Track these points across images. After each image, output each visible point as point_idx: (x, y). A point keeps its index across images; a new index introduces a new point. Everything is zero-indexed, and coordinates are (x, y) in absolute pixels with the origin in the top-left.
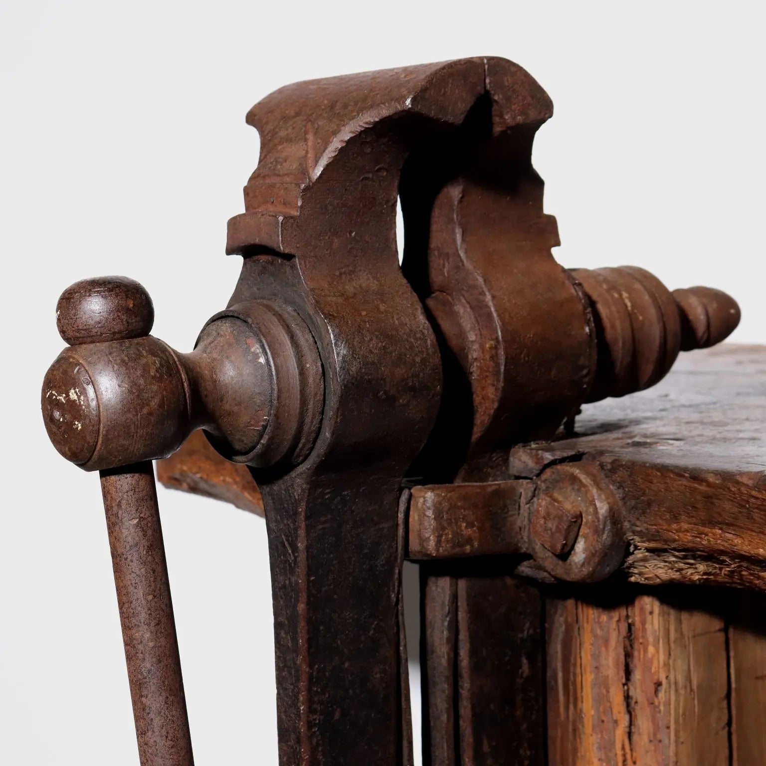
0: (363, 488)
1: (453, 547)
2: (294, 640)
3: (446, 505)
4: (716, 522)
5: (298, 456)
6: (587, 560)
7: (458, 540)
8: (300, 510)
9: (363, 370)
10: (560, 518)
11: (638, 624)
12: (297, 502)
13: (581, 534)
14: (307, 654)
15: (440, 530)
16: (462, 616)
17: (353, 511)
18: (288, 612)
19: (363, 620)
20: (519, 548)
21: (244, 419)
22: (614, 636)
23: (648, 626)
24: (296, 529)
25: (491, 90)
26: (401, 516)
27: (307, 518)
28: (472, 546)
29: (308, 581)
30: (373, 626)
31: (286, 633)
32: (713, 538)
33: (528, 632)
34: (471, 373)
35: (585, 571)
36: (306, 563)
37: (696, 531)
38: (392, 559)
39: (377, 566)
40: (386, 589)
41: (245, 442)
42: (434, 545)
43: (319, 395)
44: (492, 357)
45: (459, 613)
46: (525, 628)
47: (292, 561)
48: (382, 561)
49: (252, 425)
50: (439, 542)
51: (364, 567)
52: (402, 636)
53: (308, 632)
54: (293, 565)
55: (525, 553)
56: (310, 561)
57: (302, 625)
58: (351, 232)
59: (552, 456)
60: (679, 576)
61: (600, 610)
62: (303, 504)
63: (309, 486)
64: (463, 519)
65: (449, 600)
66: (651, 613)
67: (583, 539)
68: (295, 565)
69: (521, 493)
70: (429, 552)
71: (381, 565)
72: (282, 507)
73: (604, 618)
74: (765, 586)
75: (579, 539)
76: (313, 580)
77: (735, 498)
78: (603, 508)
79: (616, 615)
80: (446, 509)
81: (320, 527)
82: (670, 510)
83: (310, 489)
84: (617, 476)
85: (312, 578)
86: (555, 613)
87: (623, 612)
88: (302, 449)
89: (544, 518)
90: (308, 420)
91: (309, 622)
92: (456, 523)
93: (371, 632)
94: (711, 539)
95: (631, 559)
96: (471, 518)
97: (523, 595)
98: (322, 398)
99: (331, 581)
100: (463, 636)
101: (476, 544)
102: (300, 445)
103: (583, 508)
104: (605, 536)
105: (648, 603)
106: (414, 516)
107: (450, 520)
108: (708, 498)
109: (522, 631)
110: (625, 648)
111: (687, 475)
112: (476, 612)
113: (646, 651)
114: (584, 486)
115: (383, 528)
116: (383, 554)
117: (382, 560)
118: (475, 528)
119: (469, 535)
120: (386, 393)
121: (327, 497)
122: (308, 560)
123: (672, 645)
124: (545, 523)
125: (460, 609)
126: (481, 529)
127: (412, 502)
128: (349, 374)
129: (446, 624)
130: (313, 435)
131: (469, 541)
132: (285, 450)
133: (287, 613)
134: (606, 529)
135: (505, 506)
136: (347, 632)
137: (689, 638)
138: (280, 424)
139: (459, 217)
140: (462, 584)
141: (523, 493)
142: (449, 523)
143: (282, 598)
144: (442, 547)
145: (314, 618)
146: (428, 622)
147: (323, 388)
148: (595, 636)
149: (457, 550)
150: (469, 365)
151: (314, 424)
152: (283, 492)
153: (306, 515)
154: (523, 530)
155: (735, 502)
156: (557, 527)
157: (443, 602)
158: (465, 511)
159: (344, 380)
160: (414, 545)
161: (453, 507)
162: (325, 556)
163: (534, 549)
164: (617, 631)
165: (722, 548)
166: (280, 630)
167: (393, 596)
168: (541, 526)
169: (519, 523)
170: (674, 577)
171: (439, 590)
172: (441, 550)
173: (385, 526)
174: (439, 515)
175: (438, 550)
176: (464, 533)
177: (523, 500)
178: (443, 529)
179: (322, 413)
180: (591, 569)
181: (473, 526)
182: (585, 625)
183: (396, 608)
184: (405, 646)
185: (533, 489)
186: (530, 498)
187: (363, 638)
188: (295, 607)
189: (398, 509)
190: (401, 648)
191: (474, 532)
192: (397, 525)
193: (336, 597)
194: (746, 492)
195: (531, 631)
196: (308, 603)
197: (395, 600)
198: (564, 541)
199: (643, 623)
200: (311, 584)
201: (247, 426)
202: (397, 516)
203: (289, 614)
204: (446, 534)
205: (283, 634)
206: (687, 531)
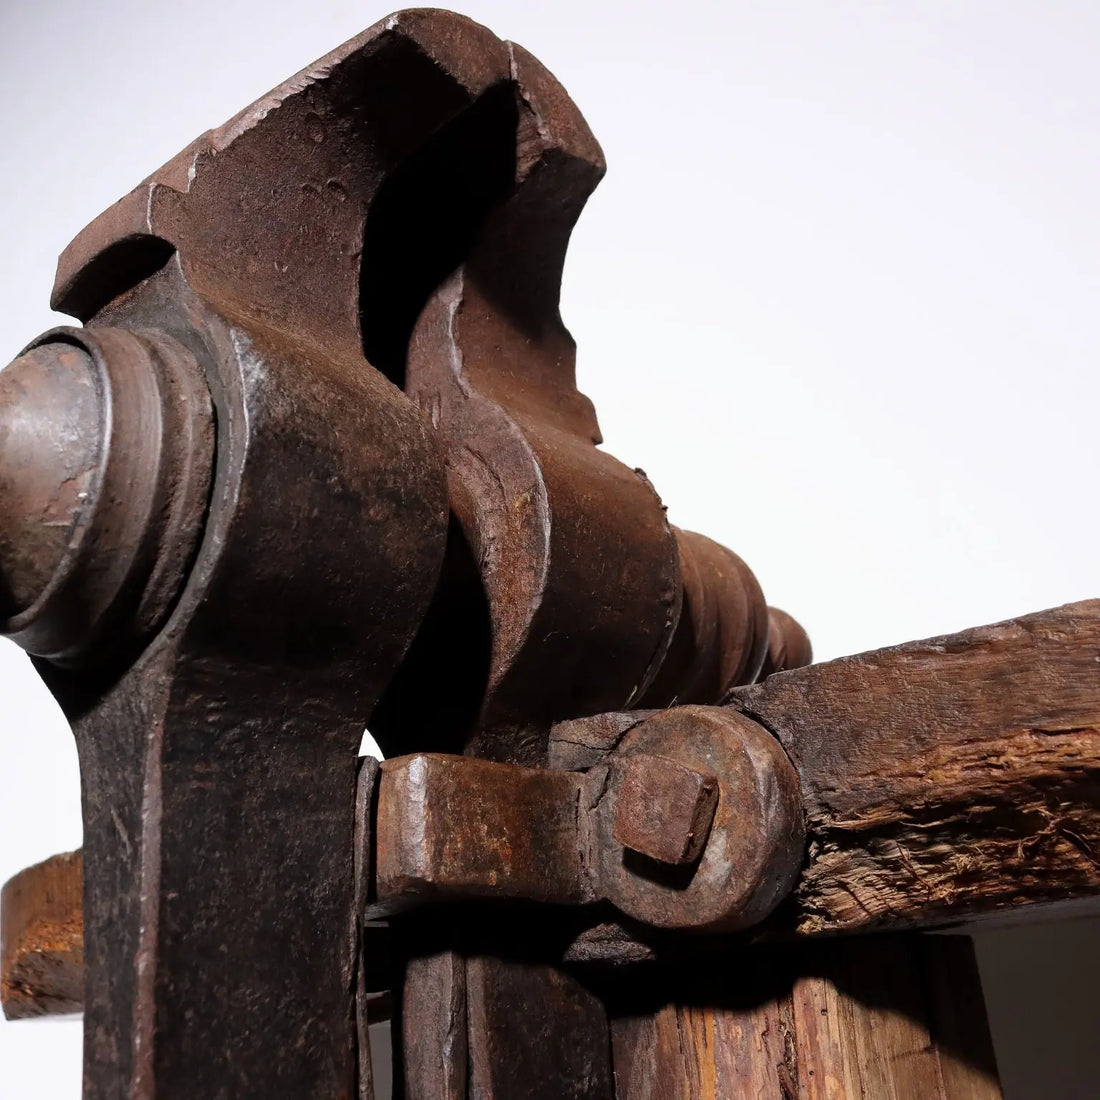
0: (289, 723)
1: (466, 870)
2: (125, 1042)
3: (450, 784)
4: (1022, 720)
5: (152, 605)
6: (736, 872)
7: (475, 856)
8: (151, 736)
9: (299, 421)
10: (679, 787)
11: (802, 1036)
12: (145, 722)
13: (716, 823)
14: (150, 1072)
15: (439, 834)
16: (476, 1034)
17: (266, 770)
18: (114, 980)
19: (284, 1011)
20: (579, 894)
21: (38, 503)
22: (759, 1061)
23: (821, 1038)
24: (140, 783)
25: (519, 80)
26: (362, 805)
27: (166, 757)
28: (500, 871)
29: (163, 900)
30: (305, 1027)
31: (107, 1032)
32: (1016, 756)
33: (590, 1081)
34: (486, 564)
35: (734, 895)
36: (159, 858)
37: (973, 754)
38: (344, 889)
39: (312, 900)
40: (332, 952)
41: (37, 567)
42: (429, 860)
43: (202, 456)
44: (527, 523)
45: (472, 1029)
46: (585, 1072)
47: (128, 858)
48: (325, 890)
49: (54, 517)
50: (437, 856)
51: (287, 894)
52: (363, 1060)
53: (157, 1021)
54: (129, 866)
55: (592, 905)
56: (168, 856)
57: (144, 1002)
58: (281, 265)
59: (633, 717)
60: (904, 901)
61: (729, 1016)
62: (158, 722)
63: (172, 679)
64: (483, 817)
65: (453, 998)
66: (824, 1011)
67: (724, 833)
68: (133, 863)
69: (579, 791)
70: (419, 875)
71: (321, 899)
72: (115, 745)
73: (738, 1030)
74: (1099, 875)
75: (714, 835)
76: (173, 899)
77: (1064, 654)
78: (761, 762)
79: (758, 1022)
80: (451, 791)
81: (195, 785)
82: (905, 731)
83: (174, 686)
84: (777, 702)
85: (172, 895)
86: (634, 1045)
87: (773, 1013)
88: (160, 583)
89: (644, 797)
90: (178, 507)
91: (160, 994)
92: (471, 821)
93: (301, 1042)
94: (1014, 759)
95: (810, 874)
96: (497, 818)
97: (577, 1008)
98: (208, 464)
99: (215, 911)
100: (480, 1076)
101: (507, 870)
102: (156, 574)
103: (719, 770)
104: (772, 814)
105: (817, 994)
106: (386, 806)
107: (459, 813)
108: (997, 676)
109: (581, 1079)
110: (783, 1085)
111: (938, 649)
112: (501, 1029)
113: (821, 1088)
114: (717, 728)
115: (328, 823)
116: (327, 877)
117: (322, 889)
118: (504, 839)
119: (495, 850)
120: (341, 481)
121: (211, 719)
122: (163, 853)
123: (865, 1074)
124: (646, 808)
125: (472, 1021)
126: (516, 844)
127: (382, 784)
128: (270, 414)
129: (447, 1050)
130: (186, 550)
131: (494, 861)
132: (122, 578)
133: (111, 984)
134: (773, 799)
135: (553, 811)
136: (247, 1033)
137: (885, 1059)
138: (112, 501)
139: (457, 335)
140: (475, 969)
141: (582, 790)
142: (458, 822)
143: (103, 952)
144: (446, 866)
145: (172, 988)
146: (409, 1053)
147: (213, 443)
148: (724, 1069)
149: (473, 876)
150: (482, 550)
151: (188, 519)
152: (119, 713)
153: (164, 748)
154: (587, 858)
155: (1065, 662)
156: (674, 807)
157: (441, 1006)
158: (484, 802)
159: (257, 419)
160: (387, 869)
161: (463, 790)
162: (202, 852)
163: (612, 887)
164: (764, 1053)
165: (1041, 771)
166: (96, 1027)
167: (346, 969)
168: (637, 816)
169: (579, 847)
170: (893, 904)
171: (430, 983)
172: (443, 873)
173: (331, 817)
174: (439, 800)
175: (436, 872)
176: (485, 843)
177: (583, 804)
178: (447, 829)
179: (209, 497)
180: (747, 886)
181: (503, 834)
182: (701, 1051)
183: (352, 998)
184: (370, 1083)
185: (604, 776)
186: (598, 795)
187: (282, 1053)
188: (130, 961)
189: (355, 792)
190: (363, 1088)
191: (503, 845)
192: (354, 824)
193: (223, 948)
194: (1089, 633)
195: (595, 1080)
196: (161, 951)
197: (350, 978)
198: (689, 832)
199: (812, 1031)
200: (169, 909)
201: (42, 520)
202: (354, 807)
203: (115, 984)
204: (451, 841)
205: (100, 1036)
206: (954, 760)
